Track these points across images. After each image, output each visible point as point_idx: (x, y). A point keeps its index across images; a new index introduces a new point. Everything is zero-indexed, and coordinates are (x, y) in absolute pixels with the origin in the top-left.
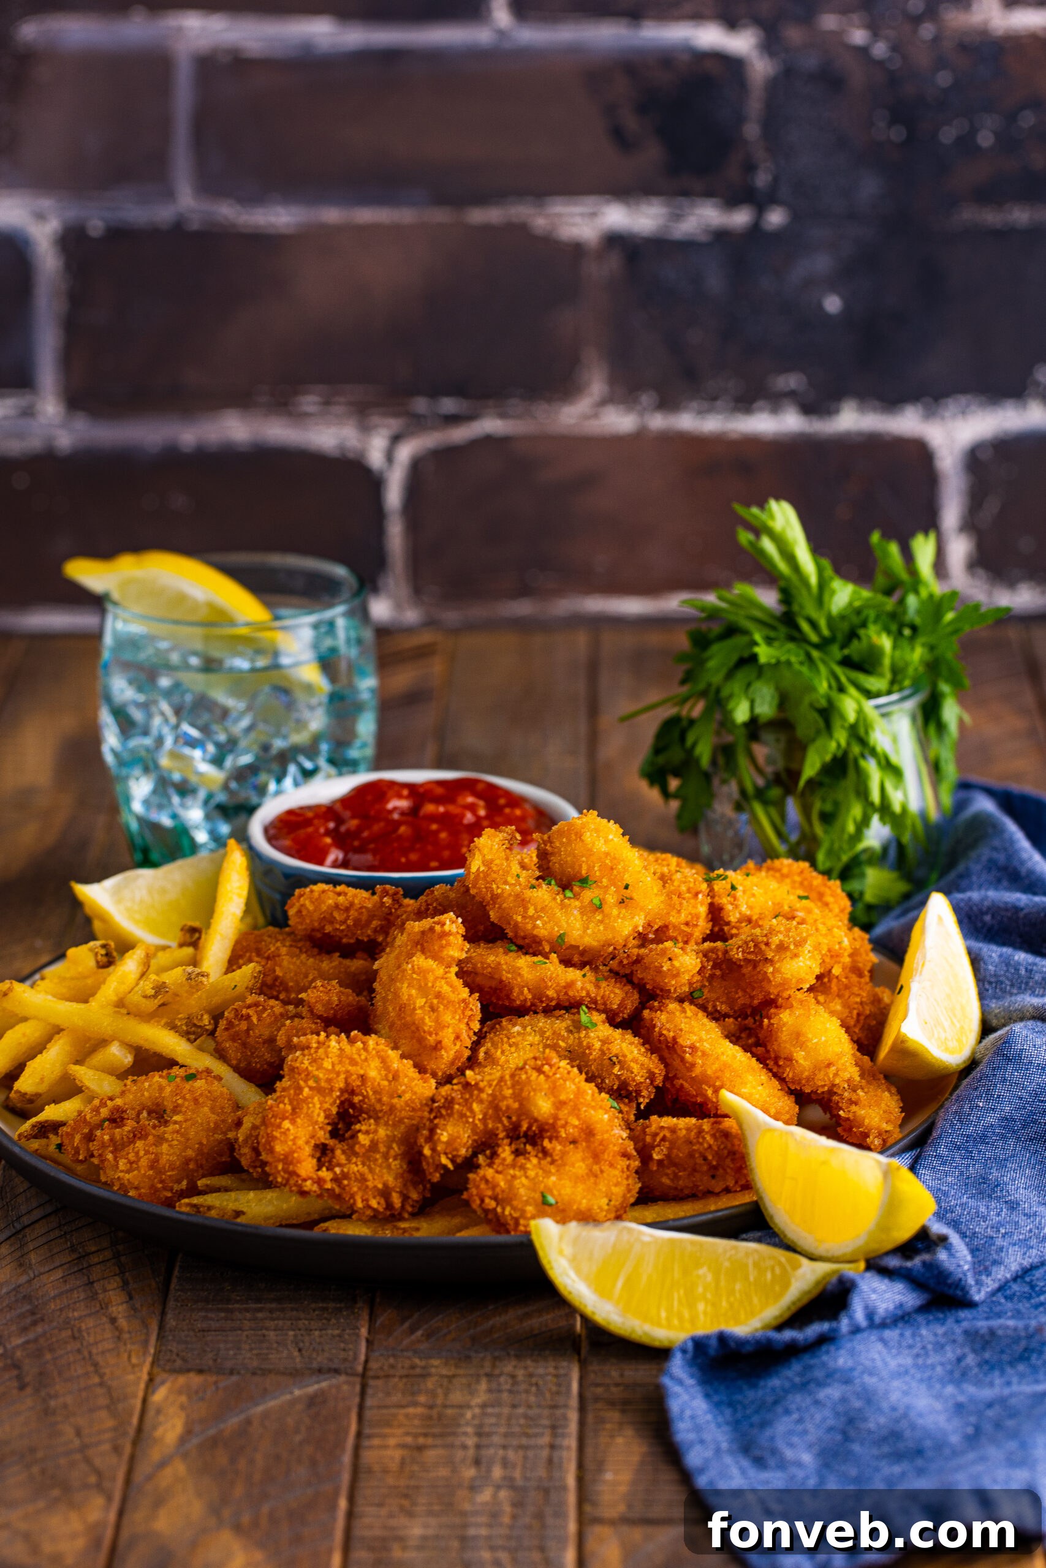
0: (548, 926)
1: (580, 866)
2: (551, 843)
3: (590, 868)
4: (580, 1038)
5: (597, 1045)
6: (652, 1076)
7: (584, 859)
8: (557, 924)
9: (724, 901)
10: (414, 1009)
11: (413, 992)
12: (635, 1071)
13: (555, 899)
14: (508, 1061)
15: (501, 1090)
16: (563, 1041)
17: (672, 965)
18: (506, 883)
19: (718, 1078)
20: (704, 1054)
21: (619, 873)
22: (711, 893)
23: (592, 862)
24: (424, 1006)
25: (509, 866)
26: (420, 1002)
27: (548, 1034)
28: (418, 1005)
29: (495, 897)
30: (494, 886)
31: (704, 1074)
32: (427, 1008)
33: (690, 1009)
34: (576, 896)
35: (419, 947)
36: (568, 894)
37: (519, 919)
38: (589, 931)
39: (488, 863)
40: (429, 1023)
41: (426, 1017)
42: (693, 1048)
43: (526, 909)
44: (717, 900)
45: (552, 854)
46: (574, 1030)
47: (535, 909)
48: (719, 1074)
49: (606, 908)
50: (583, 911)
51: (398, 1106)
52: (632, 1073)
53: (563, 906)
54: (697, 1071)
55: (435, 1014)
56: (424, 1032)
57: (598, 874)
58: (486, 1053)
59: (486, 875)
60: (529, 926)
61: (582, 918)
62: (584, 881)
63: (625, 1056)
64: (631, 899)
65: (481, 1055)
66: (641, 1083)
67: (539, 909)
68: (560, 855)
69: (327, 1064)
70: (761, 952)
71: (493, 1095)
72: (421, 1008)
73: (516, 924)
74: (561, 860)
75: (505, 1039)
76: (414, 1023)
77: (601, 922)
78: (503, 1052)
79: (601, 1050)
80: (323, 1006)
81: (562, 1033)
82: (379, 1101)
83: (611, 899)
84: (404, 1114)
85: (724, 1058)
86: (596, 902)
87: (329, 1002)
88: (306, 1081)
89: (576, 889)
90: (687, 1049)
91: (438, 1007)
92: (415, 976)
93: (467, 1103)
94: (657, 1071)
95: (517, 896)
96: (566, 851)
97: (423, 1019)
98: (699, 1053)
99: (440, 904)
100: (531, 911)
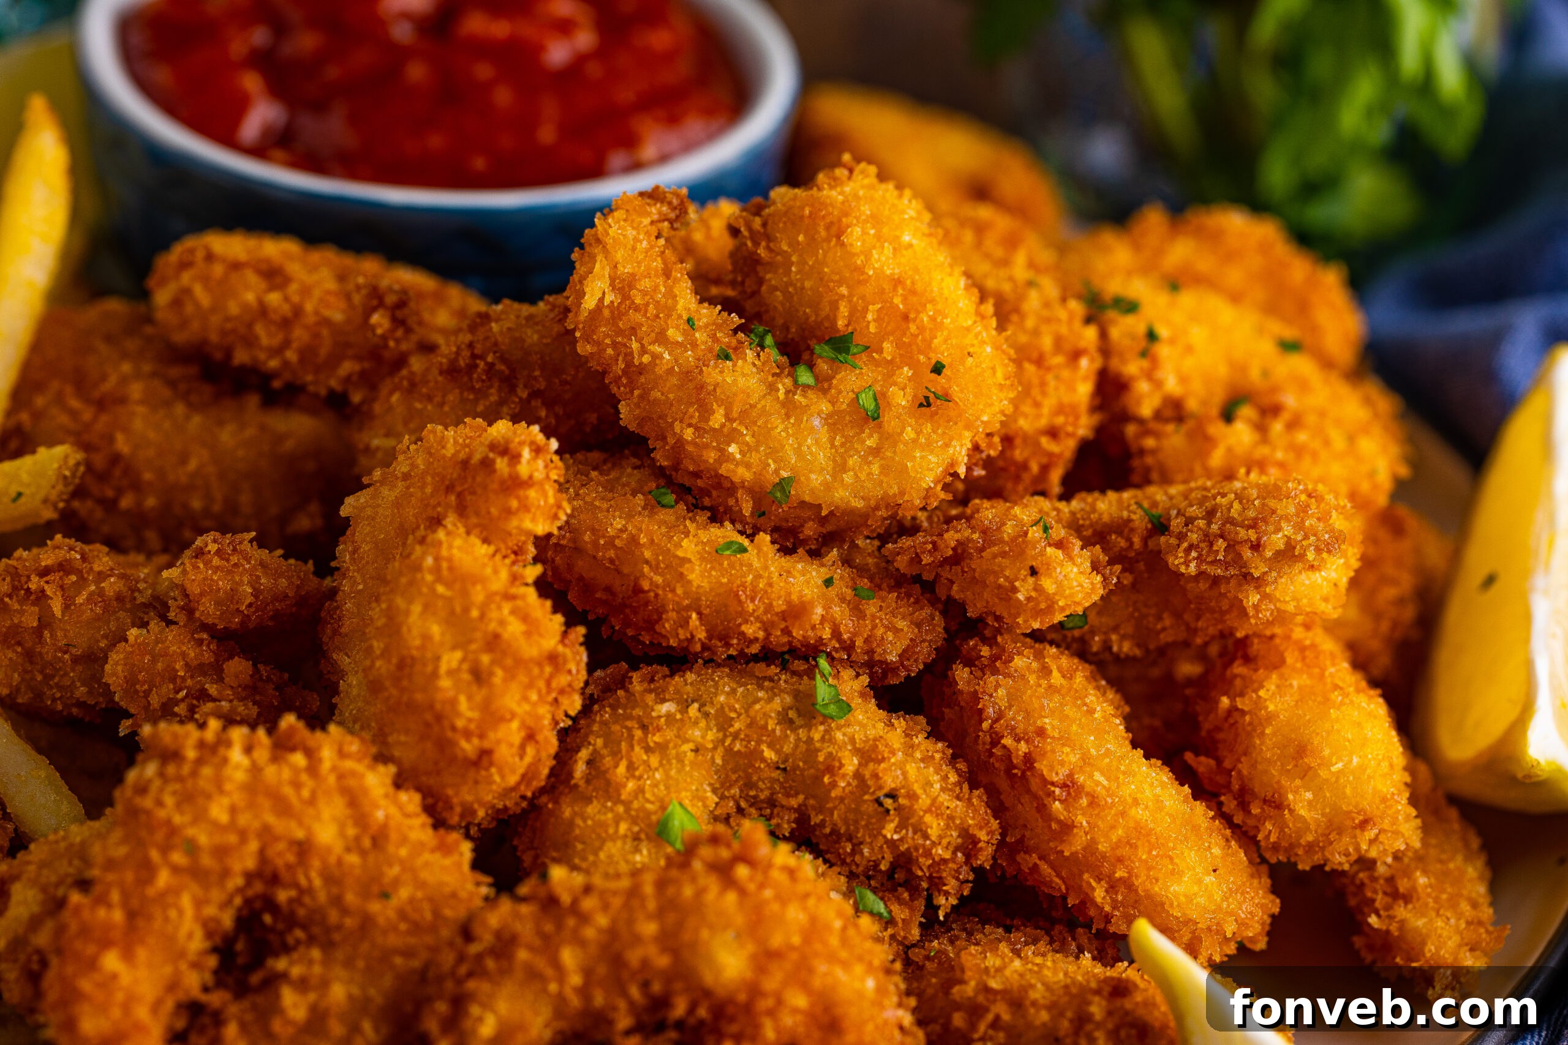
0: (754, 458)
1: (834, 306)
2: (769, 238)
3: (858, 314)
4: (810, 740)
5: (851, 764)
6: (969, 845)
7: (844, 290)
8: (774, 452)
9: (1132, 368)
10: (435, 675)
11: (436, 630)
12: (934, 832)
13: (772, 388)
14: (641, 790)
15: (631, 922)
16: (771, 746)
17: (1038, 589)
18: (661, 338)
19: (1120, 860)
20: (1094, 802)
21: (921, 329)
22: (1105, 348)
23: (863, 297)
24: (458, 670)
25: (671, 294)
26: (451, 659)
27: (737, 726)
28: (443, 668)
29: (634, 371)
30: (635, 346)
31: (1090, 847)
32: (466, 676)
33: (1058, 661)
34: (823, 384)
35: (453, 498)
36: (805, 376)
37: (689, 434)
38: (848, 478)
39: (623, 286)
40: (466, 711)
41: (463, 700)
42: (1070, 786)
43: (706, 412)
44: (1115, 364)
45: (771, 266)
46: (799, 722)
47: (728, 417)
48: (1125, 851)
49: (890, 421)
50: (834, 422)
51: (381, 920)
52: (926, 836)
53: (789, 408)
54: (1076, 844)
55: (484, 692)
56: (454, 728)
57: (872, 328)
58: (589, 763)
59: (617, 313)
60: (711, 456)
61: (832, 441)
62: (841, 344)
63: (913, 796)
64: (947, 398)
65: (580, 768)
66: (944, 861)
67: (735, 415)
68: (788, 272)
69: (219, 811)
70: (1237, 560)
71: (612, 933)
72: (451, 673)
73: (680, 442)
74: (790, 283)
75: (638, 733)
76: (431, 707)
77: (876, 451)
78: (631, 767)
79: (857, 775)
80: (218, 603)
81: (771, 725)
82: (337, 901)
83: (901, 399)
84: (393, 940)
85: (1139, 813)
86: (867, 401)
87: (233, 595)
88: (165, 850)
89: (823, 366)
90: (1057, 791)
91: (491, 674)
92: (441, 589)
93: (548, 947)
94: (983, 835)
95: (687, 375)
96: (802, 263)
97: (453, 702)
98: (1084, 802)
99: (503, 359)
100: (718, 419)
